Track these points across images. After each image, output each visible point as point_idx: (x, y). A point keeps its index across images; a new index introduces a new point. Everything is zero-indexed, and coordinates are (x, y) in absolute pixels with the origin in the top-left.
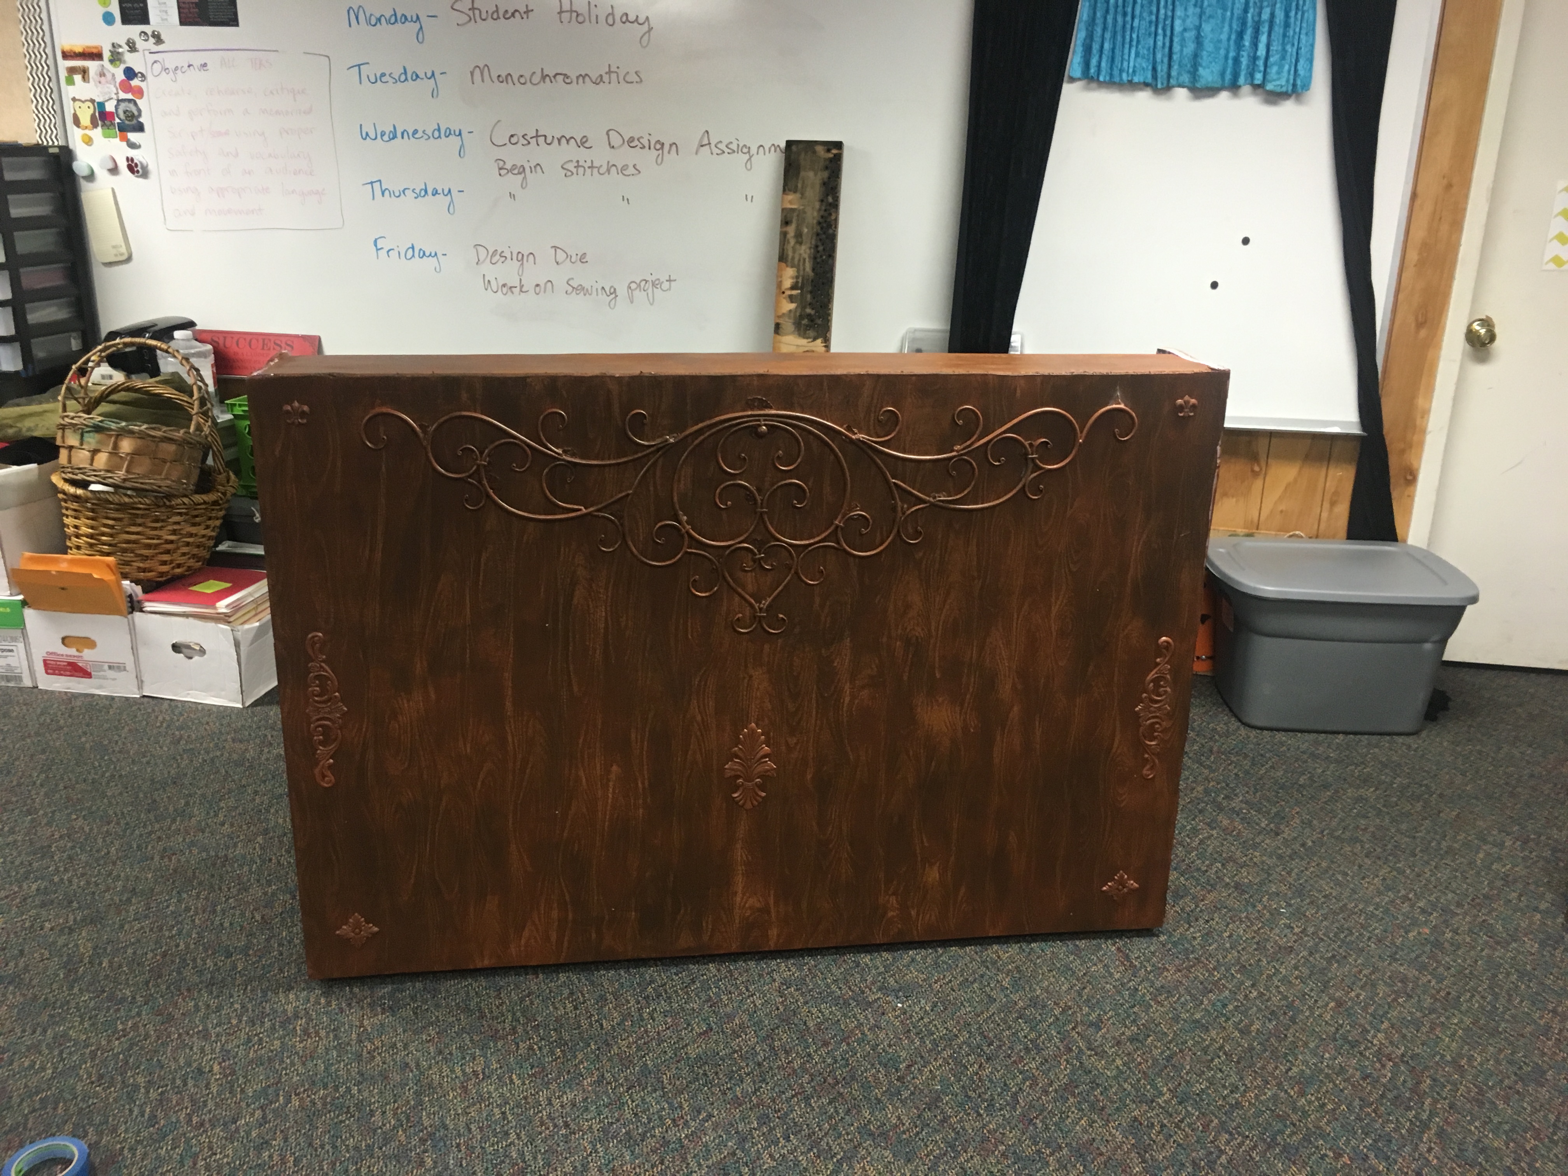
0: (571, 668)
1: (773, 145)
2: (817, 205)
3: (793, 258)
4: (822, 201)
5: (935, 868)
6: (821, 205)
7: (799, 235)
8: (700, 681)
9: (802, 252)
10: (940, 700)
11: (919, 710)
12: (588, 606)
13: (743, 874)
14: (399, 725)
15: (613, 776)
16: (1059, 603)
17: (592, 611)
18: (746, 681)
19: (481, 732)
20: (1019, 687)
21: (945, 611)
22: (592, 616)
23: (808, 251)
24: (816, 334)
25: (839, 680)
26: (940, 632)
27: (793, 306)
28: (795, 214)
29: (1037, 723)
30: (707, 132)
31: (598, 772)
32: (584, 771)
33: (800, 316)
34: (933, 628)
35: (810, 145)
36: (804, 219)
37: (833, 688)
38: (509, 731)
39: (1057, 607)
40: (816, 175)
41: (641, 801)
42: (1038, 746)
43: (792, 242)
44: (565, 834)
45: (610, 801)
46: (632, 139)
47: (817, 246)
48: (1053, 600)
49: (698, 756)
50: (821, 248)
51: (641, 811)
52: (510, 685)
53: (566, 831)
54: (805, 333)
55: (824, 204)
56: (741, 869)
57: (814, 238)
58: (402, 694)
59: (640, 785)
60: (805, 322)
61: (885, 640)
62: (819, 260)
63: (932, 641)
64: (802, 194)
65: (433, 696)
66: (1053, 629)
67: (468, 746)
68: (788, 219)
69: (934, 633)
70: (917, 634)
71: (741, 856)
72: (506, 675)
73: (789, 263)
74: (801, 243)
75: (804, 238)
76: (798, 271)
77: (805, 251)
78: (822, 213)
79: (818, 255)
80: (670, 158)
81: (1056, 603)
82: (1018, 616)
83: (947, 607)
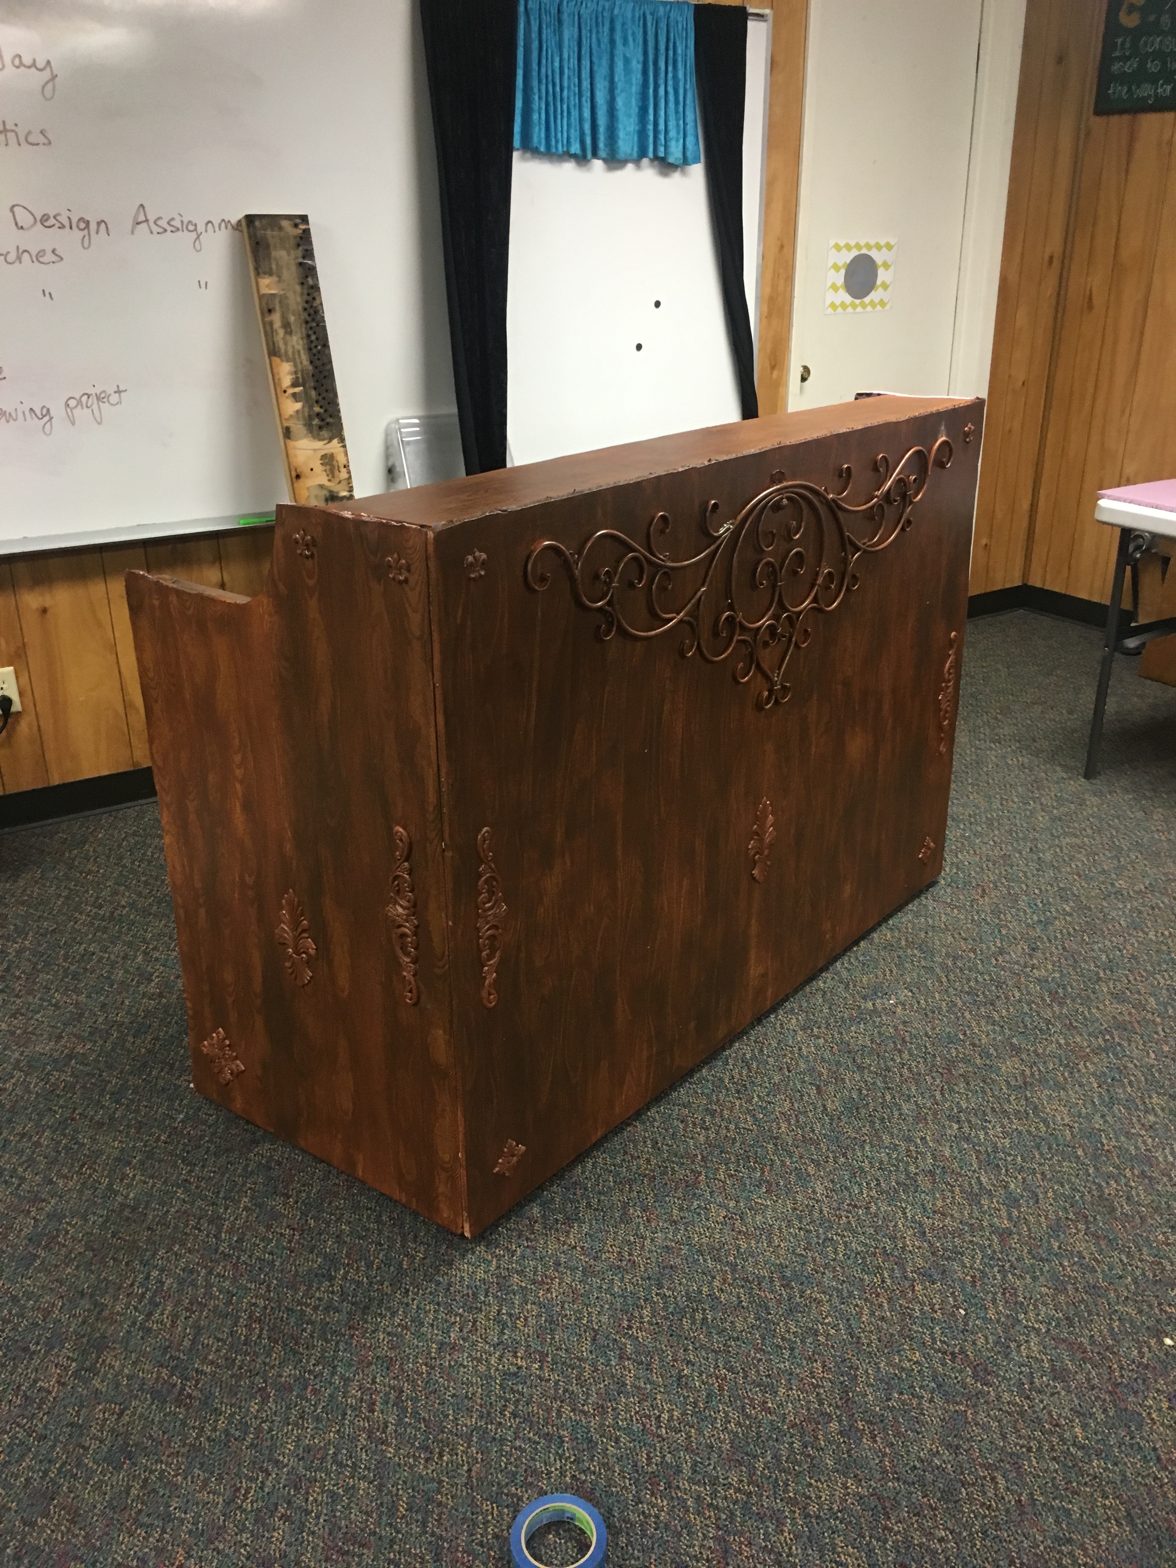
0: (660, 791)
1: (223, 220)
2: (298, 288)
3: (286, 352)
4: (302, 284)
6: (302, 288)
7: (286, 325)
9: (294, 343)
10: (857, 730)
11: (847, 744)
15: (684, 891)
20: (892, 702)
22: (674, 729)
23: (301, 342)
24: (330, 434)
27: (298, 406)
28: (277, 301)
29: (898, 730)
30: (142, 206)
31: (675, 891)
32: (666, 895)
33: (309, 416)
35: (273, 220)
36: (288, 304)
39: (911, 624)
40: (289, 254)
42: (898, 750)
43: (281, 332)
44: (653, 968)
45: (681, 917)
46: (45, 218)
47: (308, 336)
50: (313, 338)
53: (654, 964)
54: (319, 435)
55: (305, 287)
57: (304, 326)
60: (316, 422)
62: (314, 351)
64: (279, 277)
66: (908, 644)
68: (271, 307)
73: (284, 358)
74: (291, 333)
75: (293, 327)
76: (295, 366)
77: (297, 342)
78: (306, 297)
79: (313, 345)
80: (99, 239)
81: (910, 621)
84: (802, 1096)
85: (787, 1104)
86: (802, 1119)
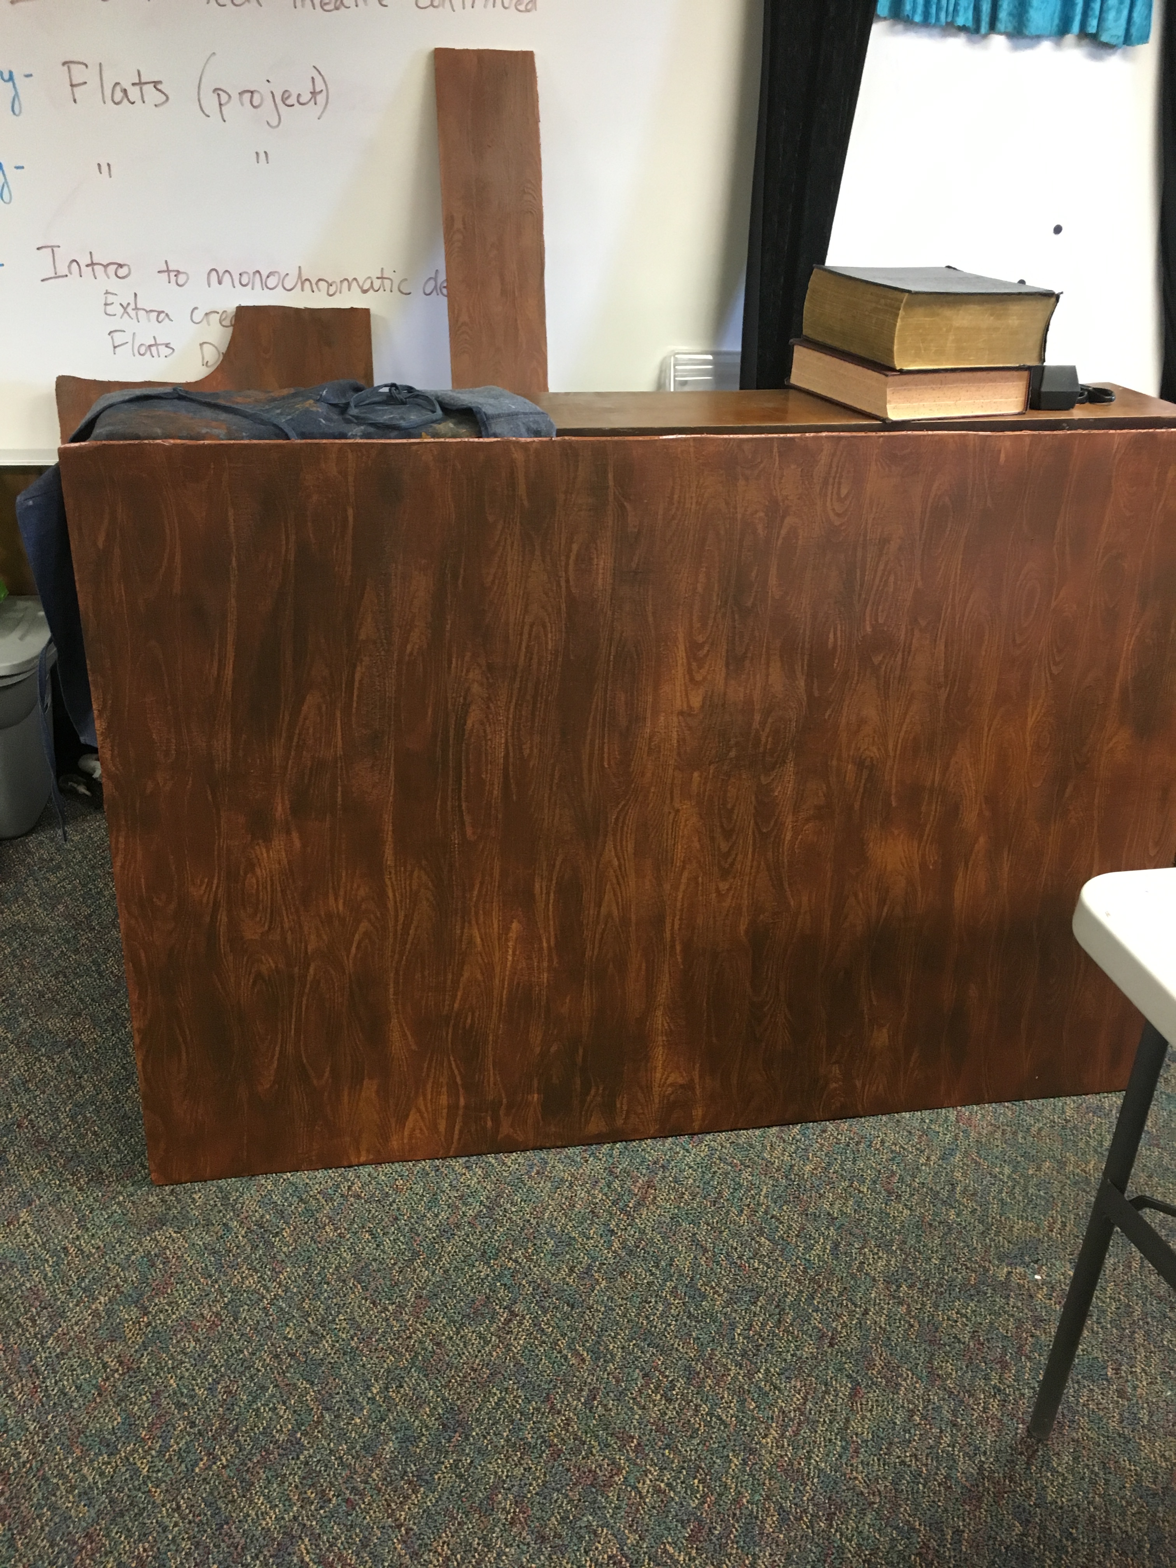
0: (464, 805)
5: (885, 1030)
8: (617, 819)
10: (896, 832)
11: (871, 845)
12: (485, 731)
13: (664, 1046)
14: (258, 881)
15: (513, 935)
16: (1036, 713)
17: (489, 737)
18: (671, 817)
19: (355, 885)
20: (987, 814)
21: (905, 726)
22: (489, 743)
25: (781, 812)
26: (898, 752)
29: (1005, 856)
31: (496, 930)
32: (479, 930)
34: (891, 746)
37: (772, 823)
38: (388, 883)
39: (1034, 717)
41: (545, 964)
42: (1005, 884)
44: (456, 1006)
45: (509, 964)
48: (1030, 710)
49: (614, 908)
51: (546, 975)
52: (391, 828)
53: (458, 1002)
56: (661, 1039)
58: (260, 841)
59: (545, 945)
61: (835, 763)
63: (889, 764)
65: (297, 844)
66: (1028, 744)
67: (341, 902)
69: (891, 753)
70: (872, 755)
71: (663, 1025)
72: (386, 817)
81: (1033, 712)
82: (989, 730)
83: (907, 721)
84: (827, 1392)
85: (798, 1399)
86: (805, 1431)
